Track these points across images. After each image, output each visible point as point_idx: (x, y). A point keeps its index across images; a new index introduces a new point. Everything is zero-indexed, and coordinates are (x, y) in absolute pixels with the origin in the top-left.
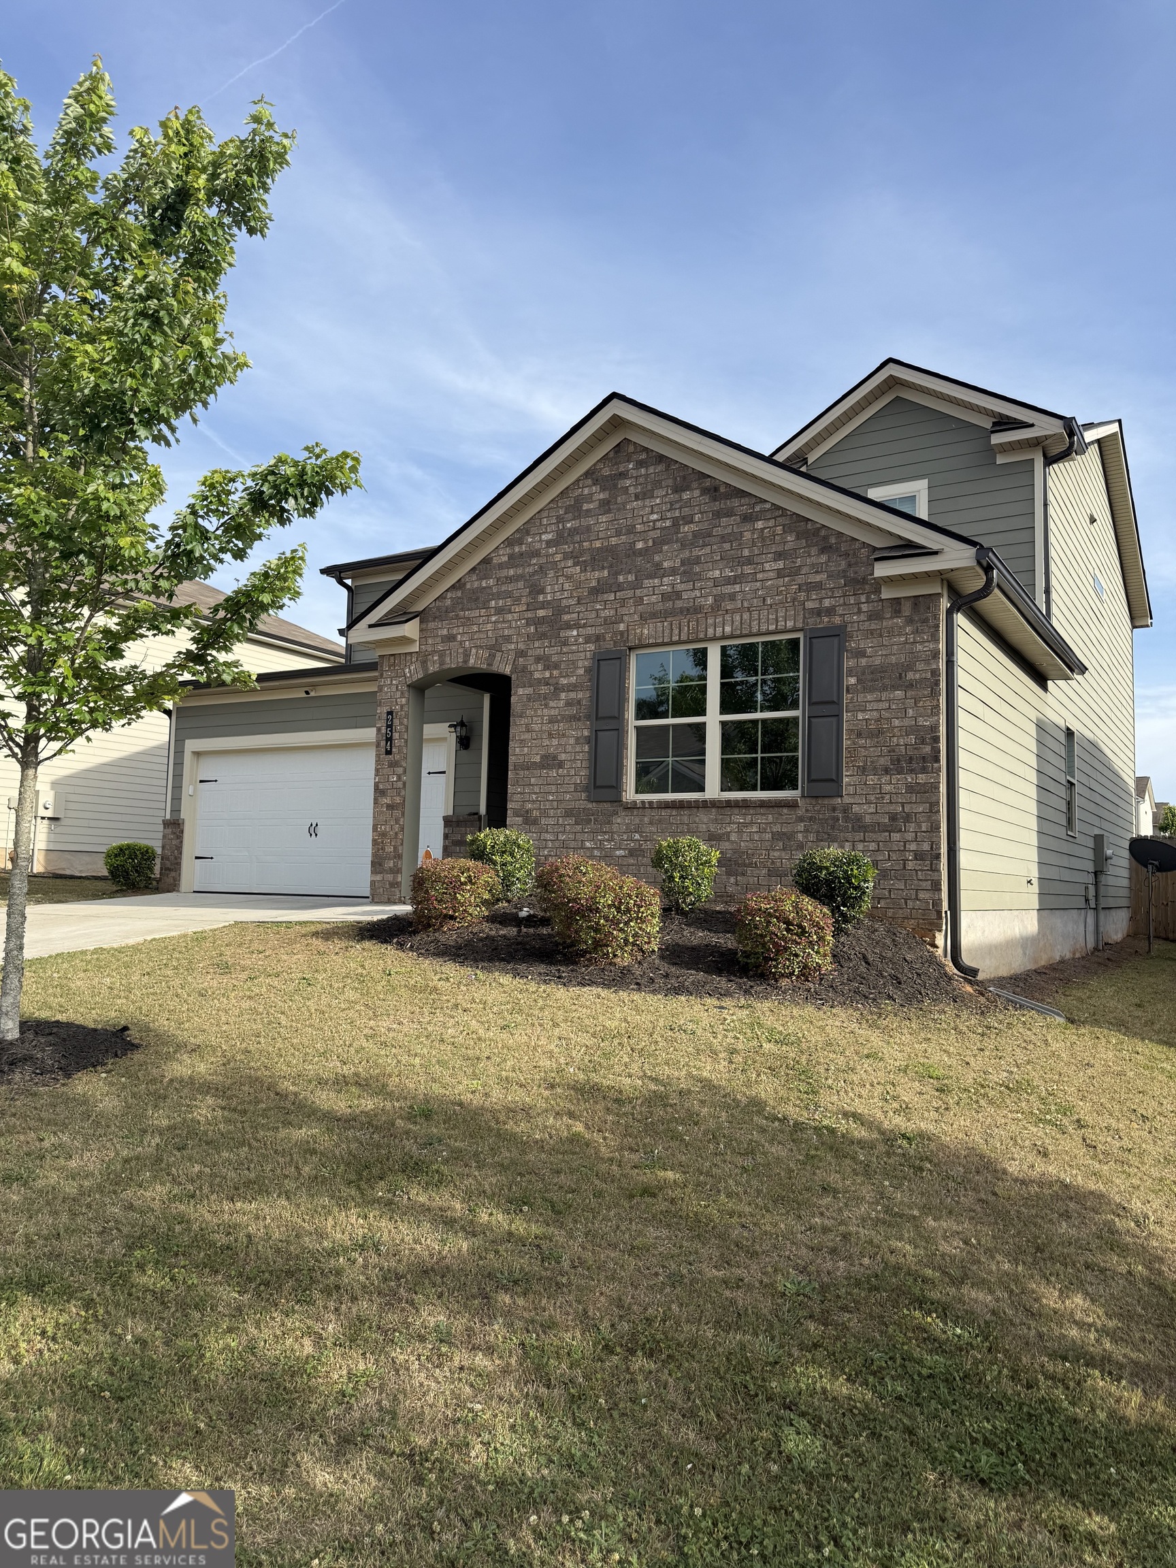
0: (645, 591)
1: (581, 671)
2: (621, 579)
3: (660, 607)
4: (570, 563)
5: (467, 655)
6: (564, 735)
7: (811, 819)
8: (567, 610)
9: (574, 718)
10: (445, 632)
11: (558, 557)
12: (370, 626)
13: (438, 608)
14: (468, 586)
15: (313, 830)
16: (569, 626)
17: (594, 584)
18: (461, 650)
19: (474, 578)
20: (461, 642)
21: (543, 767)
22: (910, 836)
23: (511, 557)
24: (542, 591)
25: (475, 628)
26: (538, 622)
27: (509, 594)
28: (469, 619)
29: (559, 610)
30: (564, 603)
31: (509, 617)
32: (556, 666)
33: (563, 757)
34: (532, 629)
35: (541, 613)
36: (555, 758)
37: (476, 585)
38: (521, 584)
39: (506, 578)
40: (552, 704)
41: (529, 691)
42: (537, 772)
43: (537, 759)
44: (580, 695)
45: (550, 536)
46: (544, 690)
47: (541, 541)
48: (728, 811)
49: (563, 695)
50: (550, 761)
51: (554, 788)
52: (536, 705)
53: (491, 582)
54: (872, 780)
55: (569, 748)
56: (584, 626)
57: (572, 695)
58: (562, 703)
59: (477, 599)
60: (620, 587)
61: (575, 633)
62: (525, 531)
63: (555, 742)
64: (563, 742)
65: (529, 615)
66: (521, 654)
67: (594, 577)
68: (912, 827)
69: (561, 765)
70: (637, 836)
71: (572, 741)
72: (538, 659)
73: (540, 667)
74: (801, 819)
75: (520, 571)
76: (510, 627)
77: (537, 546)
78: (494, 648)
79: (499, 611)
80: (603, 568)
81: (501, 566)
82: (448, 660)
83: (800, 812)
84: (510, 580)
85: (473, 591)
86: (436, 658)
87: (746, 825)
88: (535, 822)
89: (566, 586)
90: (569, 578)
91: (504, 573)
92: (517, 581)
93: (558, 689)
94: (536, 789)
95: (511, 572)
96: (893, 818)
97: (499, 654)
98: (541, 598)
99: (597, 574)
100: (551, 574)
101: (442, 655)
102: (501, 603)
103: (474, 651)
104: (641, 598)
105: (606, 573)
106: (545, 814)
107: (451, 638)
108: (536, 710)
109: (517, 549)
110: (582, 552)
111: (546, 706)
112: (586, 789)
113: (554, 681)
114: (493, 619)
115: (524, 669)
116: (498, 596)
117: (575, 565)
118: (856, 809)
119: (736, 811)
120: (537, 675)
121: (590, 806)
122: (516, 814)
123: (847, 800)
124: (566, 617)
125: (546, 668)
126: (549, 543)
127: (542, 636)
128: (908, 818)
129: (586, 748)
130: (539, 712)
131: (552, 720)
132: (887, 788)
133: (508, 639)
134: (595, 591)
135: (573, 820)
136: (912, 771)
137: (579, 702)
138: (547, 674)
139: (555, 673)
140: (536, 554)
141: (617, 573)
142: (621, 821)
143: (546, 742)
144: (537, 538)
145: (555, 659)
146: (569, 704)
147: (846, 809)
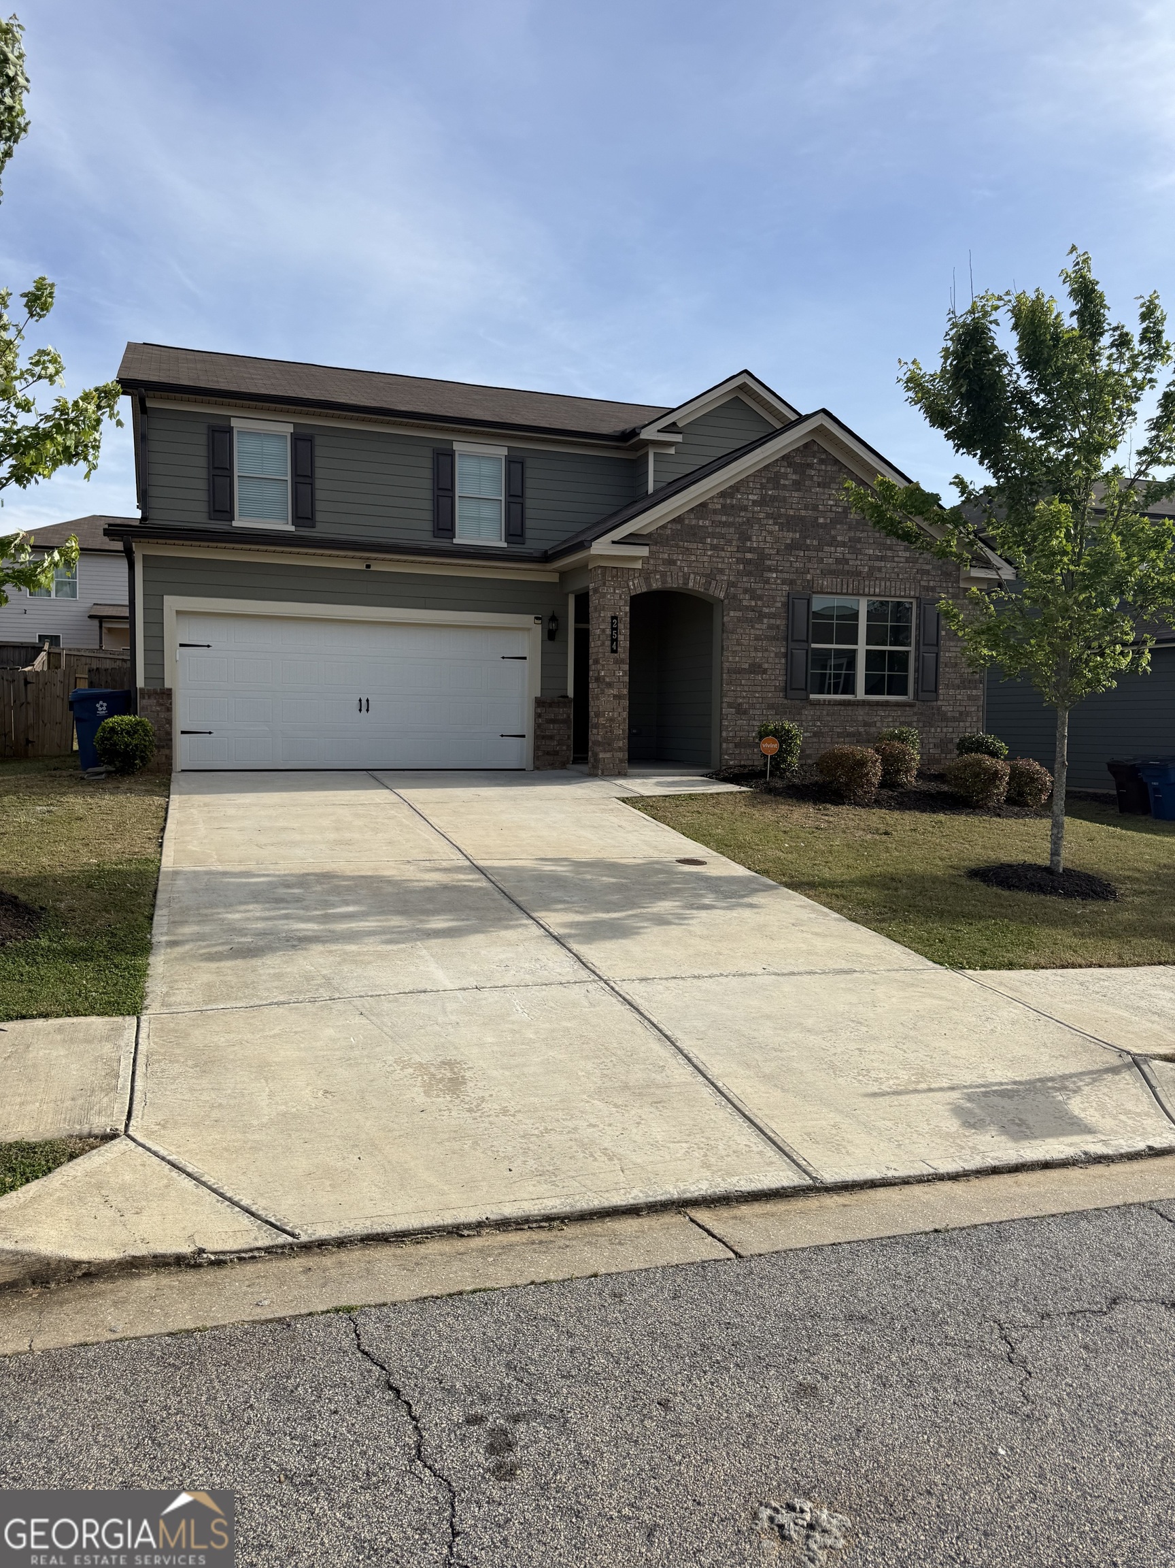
0: (825, 555)
1: (779, 605)
2: (808, 542)
3: (834, 567)
4: (771, 522)
5: (687, 579)
6: (766, 650)
7: (921, 713)
8: (769, 557)
9: (774, 638)
10: (666, 556)
11: (762, 515)
12: (614, 542)
13: (660, 535)
14: (687, 522)
15: (364, 706)
16: (770, 570)
17: (788, 541)
18: (681, 574)
19: (692, 516)
20: (680, 567)
21: (751, 673)
22: (968, 724)
23: (723, 506)
24: (749, 539)
25: (693, 558)
26: (748, 562)
27: (722, 536)
28: (688, 549)
29: (763, 556)
30: (767, 551)
31: (723, 554)
32: (760, 598)
33: (766, 666)
34: (741, 567)
35: (749, 556)
36: (760, 666)
37: (694, 522)
38: (732, 530)
39: (720, 522)
40: (757, 626)
41: (739, 614)
42: (747, 676)
43: (747, 666)
44: (778, 622)
45: (755, 498)
46: (751, 615)
47: (748, 499)
48: (875, 708)
49: (765, 621)
50: (756, 668)
51: (759, 688)
52: (745, 625)
53: (707, 523)
54: (951, 692)
55: (770, 660)
56: (781, 571)
57: (773, 621)
58: (764, 626)
59: (695, 534)
60: (808, 548)
61: (774, 575)
62: (735, 488)
63: (760, 654)
64: (766, 654)
65: (739, 555)
66: (731, 584)
67: (789, 536)
68: (969, 719)
69: (765, 671)
70: (819, 724)
71: (772, 655)
72: (746, 591)
73: (747, 597)
74: (915, 714)
75: (731, 519)
76: (723, 562)
77: (745, 502)
78: (710, 577)
79: (714, 548)
80: (796, 531)
81: (715, 512)
82: (669, 579)
83: (916, 710)
84: (725, 524)
85: (692, 527)
86: (658, 577)
87: (886, 717)
88: (745, 712)
89: (768, 539)
90: (770, 533)
91: (718, 518)
92: (729, 526)
93: (762, 616)
94: (746, 688)
95: (724, 519)
96: (961, 713)
97: (714, 583)
98: (748, 544)
99: (791, 535)
100: (756, 527)
101: (663, 575)
102: (715, 541)
103: (692, 576)
104: (822, 559)
105: (798, 535)
106: (753, 706)
107: (671, 562)
108: (744, 629)
109: (728, 501)
110: (780, 516)
111: (753, 627)
112: (785, 690)
113: (759, 609)
114: (709, 553)
115: (734, 597)
116: (713, 535)
117: (775, 524)
118: (943, 708)
119: (880, 708)
120: (745, 603)
121: (786, 702)
122: (730, 705)
123: (939, 703)
124: (768, 563)
125: (752, 598)
126: (754, 501)
127: (749, 574)
128: (968, 714)
129: (783, 661)
130: (747, 631)
131: (757, 638)
132: (959, 697)
133: (721, 571)
134: (792, 547)
135: (773, 712)
136: (970, 688)
137: (778, 627)
138: (753, 603)
139: (759, 603)
140: (745, 509)
141: (806, 537)
142: (808, 713)
143: (753, 654)
144: (745, 496)
145: (759, 592)
146: (770, 627)
147: (939, 708)
